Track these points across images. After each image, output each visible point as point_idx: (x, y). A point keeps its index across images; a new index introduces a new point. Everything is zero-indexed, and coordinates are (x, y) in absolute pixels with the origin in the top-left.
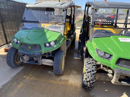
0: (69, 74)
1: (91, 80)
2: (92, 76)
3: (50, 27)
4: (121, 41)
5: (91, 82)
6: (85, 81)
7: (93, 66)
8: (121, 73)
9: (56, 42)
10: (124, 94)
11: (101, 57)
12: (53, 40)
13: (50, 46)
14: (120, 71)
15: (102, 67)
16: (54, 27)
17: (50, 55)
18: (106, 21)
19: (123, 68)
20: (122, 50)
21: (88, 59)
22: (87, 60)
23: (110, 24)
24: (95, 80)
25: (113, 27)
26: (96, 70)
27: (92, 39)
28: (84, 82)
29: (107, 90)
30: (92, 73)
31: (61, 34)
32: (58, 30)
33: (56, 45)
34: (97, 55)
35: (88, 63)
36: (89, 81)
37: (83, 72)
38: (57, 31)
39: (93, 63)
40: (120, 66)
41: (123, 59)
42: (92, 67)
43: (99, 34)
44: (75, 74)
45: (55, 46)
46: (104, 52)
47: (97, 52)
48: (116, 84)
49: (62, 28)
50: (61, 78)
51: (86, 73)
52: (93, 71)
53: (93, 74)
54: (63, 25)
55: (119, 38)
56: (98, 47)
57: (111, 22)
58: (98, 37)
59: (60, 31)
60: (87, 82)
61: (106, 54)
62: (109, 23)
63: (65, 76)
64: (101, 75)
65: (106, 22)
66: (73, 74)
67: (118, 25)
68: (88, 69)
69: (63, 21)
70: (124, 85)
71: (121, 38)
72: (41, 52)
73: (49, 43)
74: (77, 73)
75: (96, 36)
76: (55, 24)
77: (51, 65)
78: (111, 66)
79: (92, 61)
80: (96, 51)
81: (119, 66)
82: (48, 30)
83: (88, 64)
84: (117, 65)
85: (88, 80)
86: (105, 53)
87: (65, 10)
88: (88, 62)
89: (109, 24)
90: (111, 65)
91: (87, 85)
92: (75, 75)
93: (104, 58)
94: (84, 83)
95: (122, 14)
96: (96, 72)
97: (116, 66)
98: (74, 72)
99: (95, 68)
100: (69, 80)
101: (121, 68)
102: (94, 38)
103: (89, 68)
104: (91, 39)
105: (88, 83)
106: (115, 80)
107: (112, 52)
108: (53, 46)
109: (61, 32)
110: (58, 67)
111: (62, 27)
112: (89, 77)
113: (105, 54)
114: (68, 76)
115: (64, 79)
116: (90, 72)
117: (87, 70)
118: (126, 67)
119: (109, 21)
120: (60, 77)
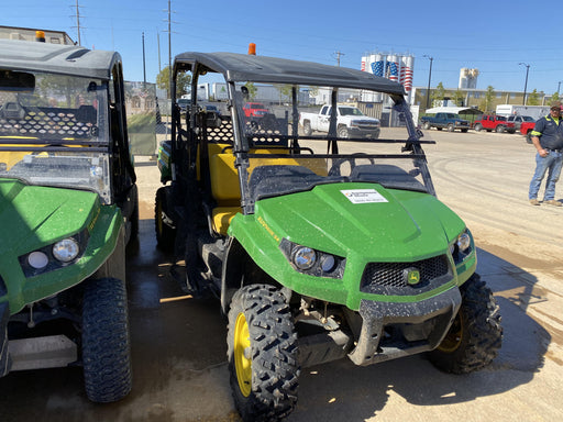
0: (161, 382)
1: (285, 379)
2: (286, 360)
3: (29, 166)
4: (354, 202)
5: (287, 383)
6: (259, 390)
7: (280, 316)
8: (385, 317)
9: (82, 238)
10: (388, 392)
11: (307, 270)
12: (67, 232)
13: (55, 263)
14: (379, 309)
15: (307, 313)
16: (52, 167)
17: (50, 309)
18: (263, 132)
19: (385, 298)
20: (367, 232)
21: (250, 291)
22: (248, 295)
23: (277, 140)
24: (298, 372)
25: (288, 152)
26: (293, 331)
27: (253, 207)
28: (259, 395)
29: (333, 400)
30: (285, 344)
31: (100, 199)
32: (80, 179)
33: (88, 254)
34: (291, 266)
35: (257, 309)
36: (279, 384)
37: (229, 353)
38: (73, 186)
39: (276, 303)
40: (376, 292)
41: (379, 263)
42: (280, 321)
43: (273, 184)
44: (190, 373)
45: (83, 260)
46: (316, 251)
47: (289, 254)
48: (370, 361)
49: (98, 169)
50: (130, 412)
51: (262, 352)
52: (285, 336)
53: (290, 349)
54: (101, 155)
55: (344, 192)
56: (289, 234)
57: (277, 132)
58: (271, 193)
59: (91, 182)
60: (270, 389)
61: (322, 259)
62: (273, 137)
63: (145, 396)
64: (308, 344)
65: (263, 136)
66: (180, 378)
67: (301, 143)
68: (265, 331)
69: (96, 135)
70: (393, 357)
71: (350, 191)
72: (7, 304)
73: (48, 249)
74: (195, 366)
75: (264, 190)
76: (48, 151)
77: (62, 362)
78: (348, 299)
79: (271, 295)
80: (283, 253)
81: (372, 292)
82: (22, 183)
83: (259, 313)
84: (367, 291)
85: (274, 379)
86: (318, 253)
87: (99, 83)
88: (255, 305)
89: (273, 142)
90: (345, 294)
91: (272, 403)
92: (189, 379)
93: (318, 275)
94: (257, 400)
95: (278, 104)
96: (295, 335)
97: (365, 294)
98: (183, 366)
99: (290, 319)
100: (174, 410)
101: (379, 298)
102: (260, 199)
103: (269, 328)
104: (249, 204)
105: (277, 391)
106: (368, 349)
107: (340, 244)
108: (72, 261)
109: (97, 188)
110: (112, 365)
111: (95, 161)
112: (277, 367)
113: (317, 258)
114: (158, 394)
115: (149, 410)
116: (276, 342)
117: (263, 337)
118: (392, 293)
119: (270, 132)
120: (124, 410)
